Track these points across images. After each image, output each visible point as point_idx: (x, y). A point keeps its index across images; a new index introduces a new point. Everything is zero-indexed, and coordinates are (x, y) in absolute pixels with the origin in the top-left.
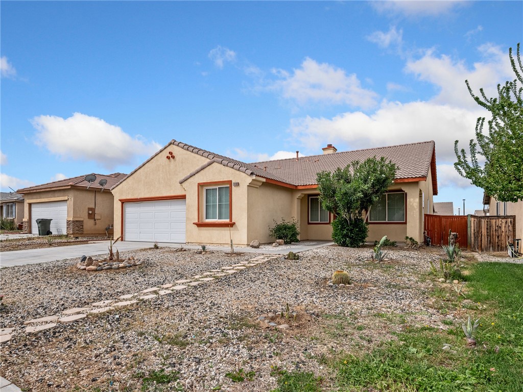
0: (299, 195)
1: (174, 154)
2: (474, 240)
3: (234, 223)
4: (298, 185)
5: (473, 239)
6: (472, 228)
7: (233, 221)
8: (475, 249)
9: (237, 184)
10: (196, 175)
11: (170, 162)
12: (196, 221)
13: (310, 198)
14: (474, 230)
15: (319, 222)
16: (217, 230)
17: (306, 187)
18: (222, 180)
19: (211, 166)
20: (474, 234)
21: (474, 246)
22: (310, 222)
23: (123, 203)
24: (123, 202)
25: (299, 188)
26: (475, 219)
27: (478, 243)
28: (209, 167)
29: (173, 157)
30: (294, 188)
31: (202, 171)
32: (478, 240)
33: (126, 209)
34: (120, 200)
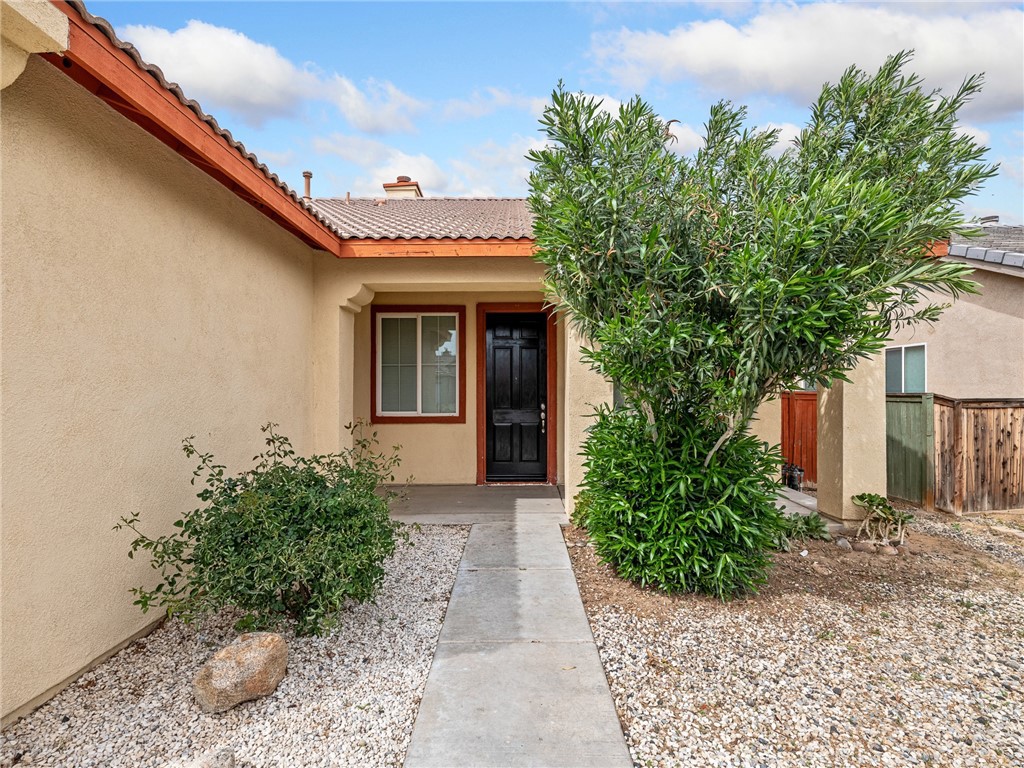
0: (351, 290)
2: (944, 476)
4: (354, 238)
5: (938, 472)
6: (938, 438)
8: (945, 504)
13: (380, 316)
14: (943, 443)
15: (419, 413)
17: (400, 251)
20: (942, 455)
21: (942, 496)
22: (380, 413)
25: (360, 250)
26: (945, 408)
27: (952, 485)
30: (332, 245)
32: (952, 472)
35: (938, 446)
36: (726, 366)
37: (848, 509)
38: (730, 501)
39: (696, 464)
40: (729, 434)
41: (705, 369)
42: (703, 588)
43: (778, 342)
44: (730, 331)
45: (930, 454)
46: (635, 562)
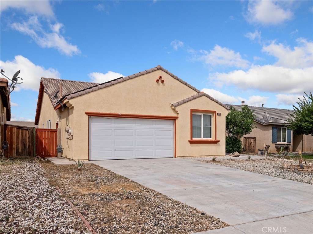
1: (163, 79)
3: (218, 141)
7: (217, 139)
9: (220, 115)
10: (189, 102)
12: (190, 139)
23: (89, 117)
24: (91, 115)
32: (246, 148)
33: (92, 123)
34: (87, 113)
35: (244, 144)
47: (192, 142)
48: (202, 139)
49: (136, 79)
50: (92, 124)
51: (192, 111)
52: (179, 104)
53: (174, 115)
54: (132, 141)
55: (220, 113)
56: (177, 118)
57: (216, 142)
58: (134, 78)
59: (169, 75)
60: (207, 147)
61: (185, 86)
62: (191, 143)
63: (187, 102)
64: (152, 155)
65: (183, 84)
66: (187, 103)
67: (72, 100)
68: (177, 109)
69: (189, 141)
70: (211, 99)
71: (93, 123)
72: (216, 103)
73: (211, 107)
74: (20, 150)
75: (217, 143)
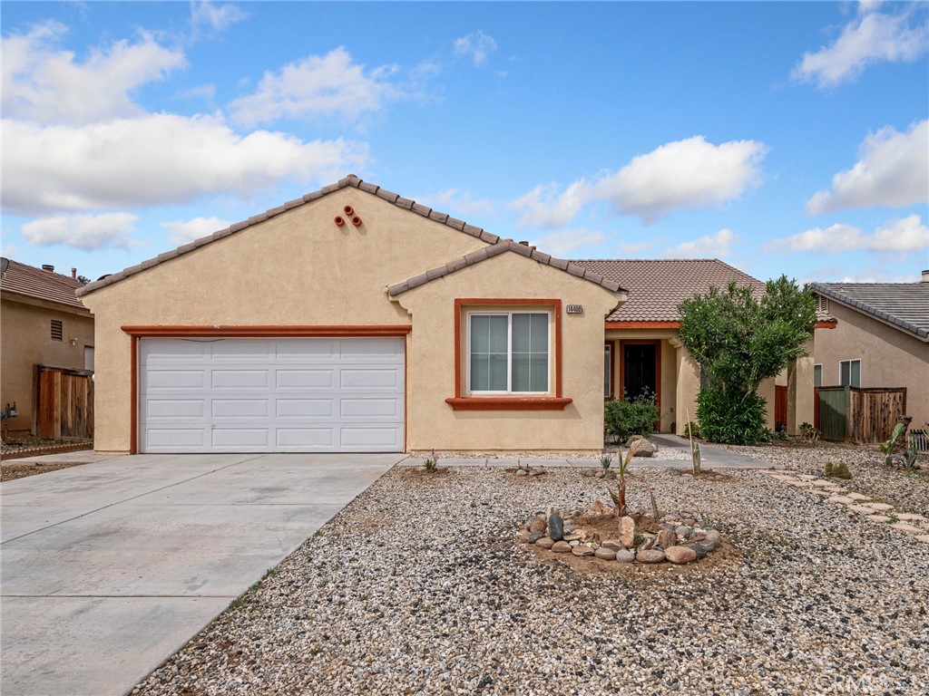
1: (358, 213)
2: (854, 426)
3: (569, 402)
5: (852, 424)
6: (852, 407)
7: (565, 396)
8: (855, 440)
9: (577, 311)
10: (449, 279)
11: (345, 233)
12: (452, 395)
14: (854, 410)
16: (517, 417)
18: (531, 297)
19: (495, 260)
20: (854, 416)
21: (853, 436)
23: (134, 338)
24: (137, 335)
26: (856, 393)
27: (858, 430)
28: (489, 262)
29: (357, 221)
31: (467, 270)
32: (858, 425)
33: (149, 356)
34: (125, 329)
35: (852, 411)
36: (748, 371)
37: (798, 431)
38: (750, 412)
39: (739, 401)
40: (749, 393)
41: (742, 372)
42: (741, 443)
43: (762, 366)
44: (749, 362)
45: (848, 416)
46: (718, 434)
47: (459, 405)
48: (508, 393)
49: (271, 223)
50: (151, 358)
51: (461, 305)
52: (409, 288)
53: (397, 320)
54: (265, 401)
55: (579, 304)
56: (409, 329)
57: (559, 405)
58: (263, 221)
59: (381, 200)
60: (520, 420)
61: (440, 227)
62: (454, 409)
63: (442, 276)
64: (330, 444)
65: (432, 222)
66: (441, 281)
67: (90, 297)
68: (404, 300)
69: (448, 402)
70: (539, 262)
71: (153, 355)
72: (563, 273)
73: (542, 285)
74: (70, 424)
75: (562, 409)
